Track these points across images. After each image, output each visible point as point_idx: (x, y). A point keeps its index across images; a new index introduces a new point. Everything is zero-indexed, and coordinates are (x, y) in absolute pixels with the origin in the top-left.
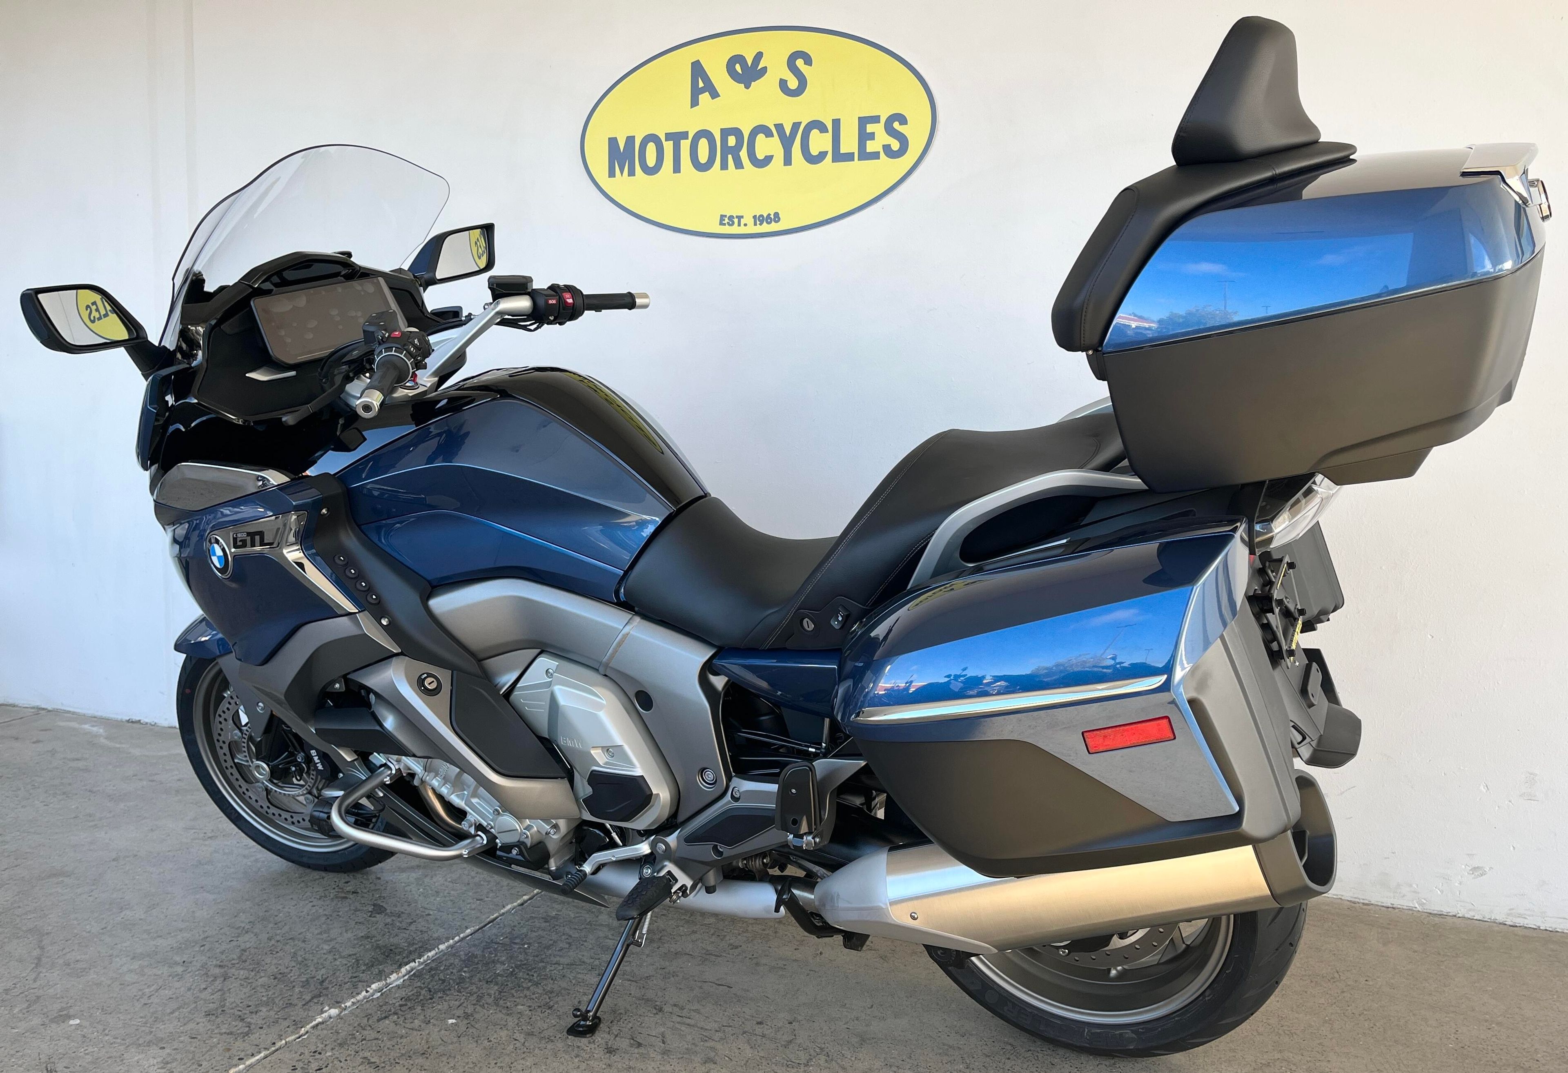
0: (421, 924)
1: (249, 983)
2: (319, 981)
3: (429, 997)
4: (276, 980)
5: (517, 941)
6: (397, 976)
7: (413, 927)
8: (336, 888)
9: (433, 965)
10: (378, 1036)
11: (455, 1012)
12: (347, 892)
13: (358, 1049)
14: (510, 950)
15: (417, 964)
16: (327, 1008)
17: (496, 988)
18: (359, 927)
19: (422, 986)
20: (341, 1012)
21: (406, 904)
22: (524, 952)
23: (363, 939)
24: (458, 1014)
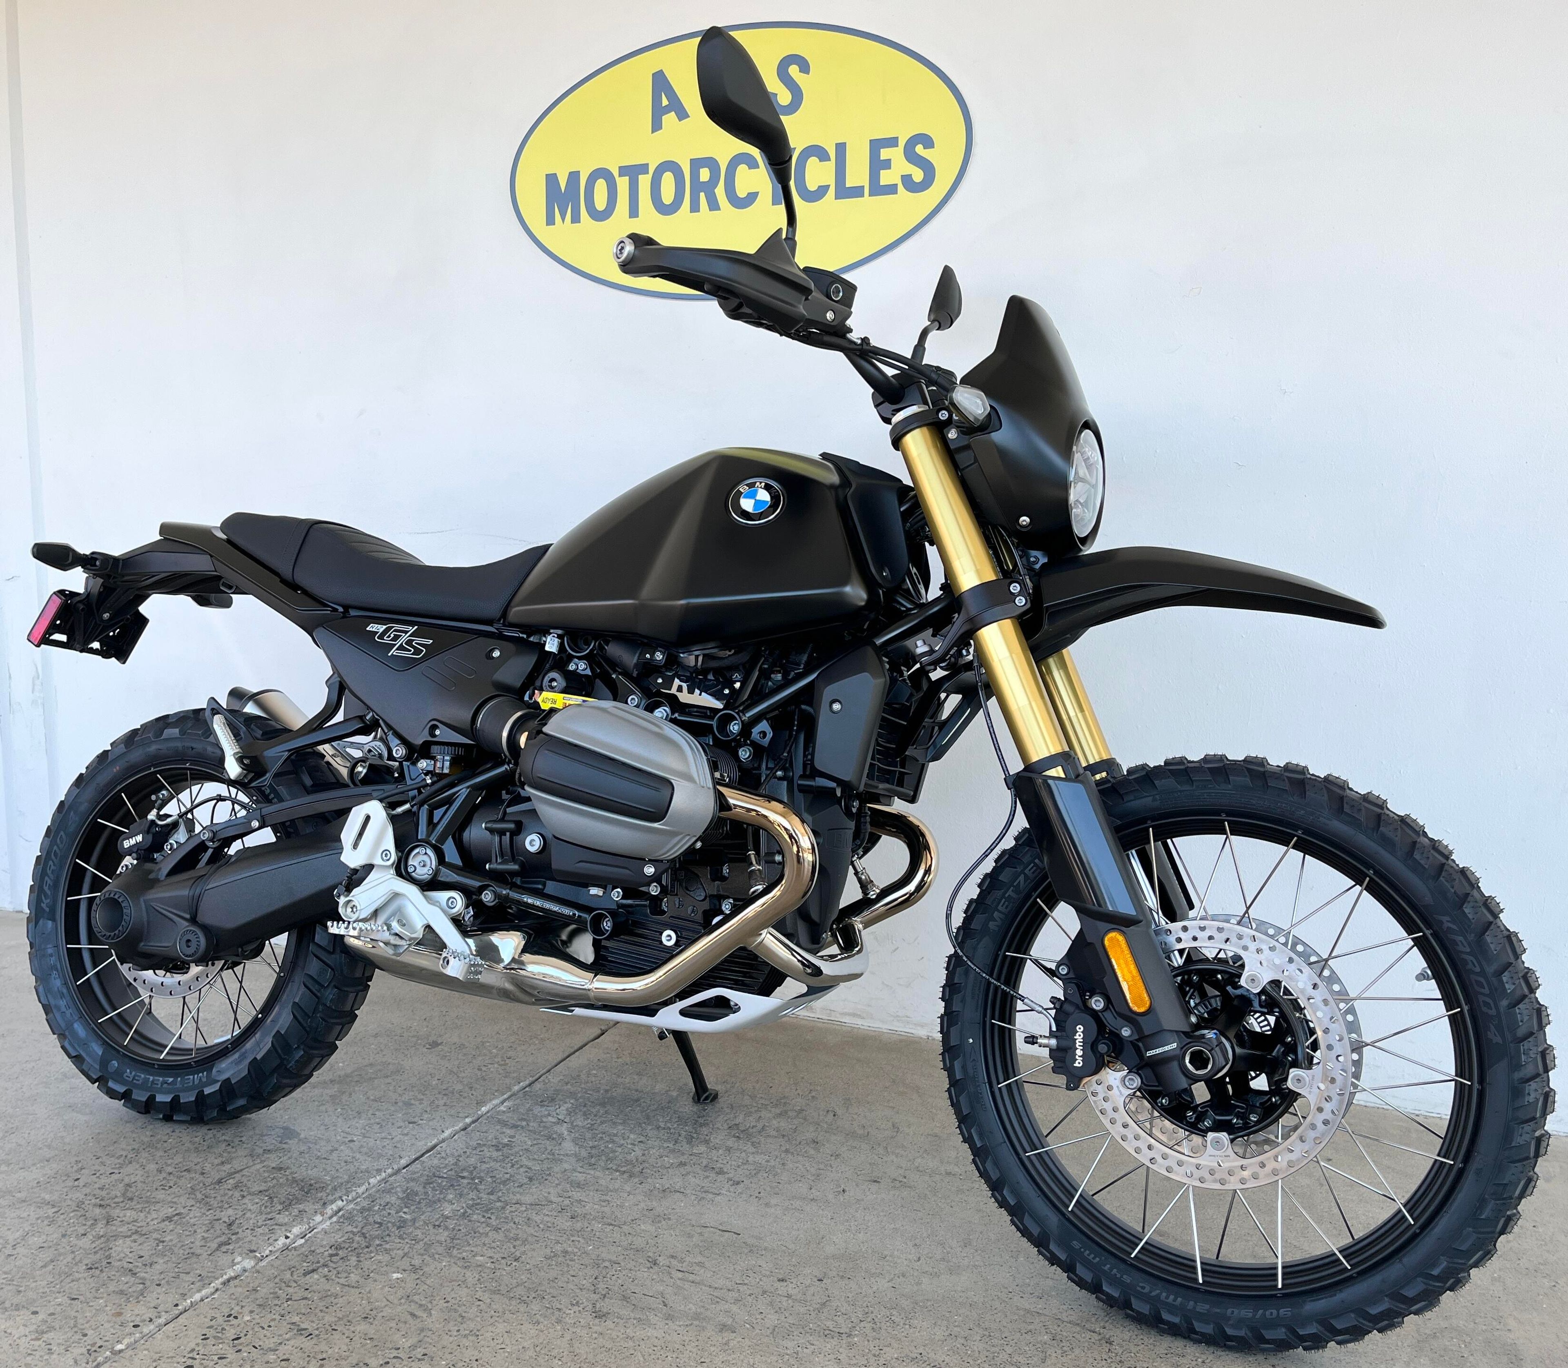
3: (364, 1244)
4: (172, 1223)
5: (465, 1174)
6: (322, 1219)
9: (365, 1204)
10: (307, 1294)
11: (398, 1263)
13: (283, 1312)
14: (457, 1186)
16: (239, 1259)
17: (446, 1233)
19: (355, 1230)
20: (257, 1264)
22: (476, 1188)
23: (274, 1171)
24: (403, 1267)
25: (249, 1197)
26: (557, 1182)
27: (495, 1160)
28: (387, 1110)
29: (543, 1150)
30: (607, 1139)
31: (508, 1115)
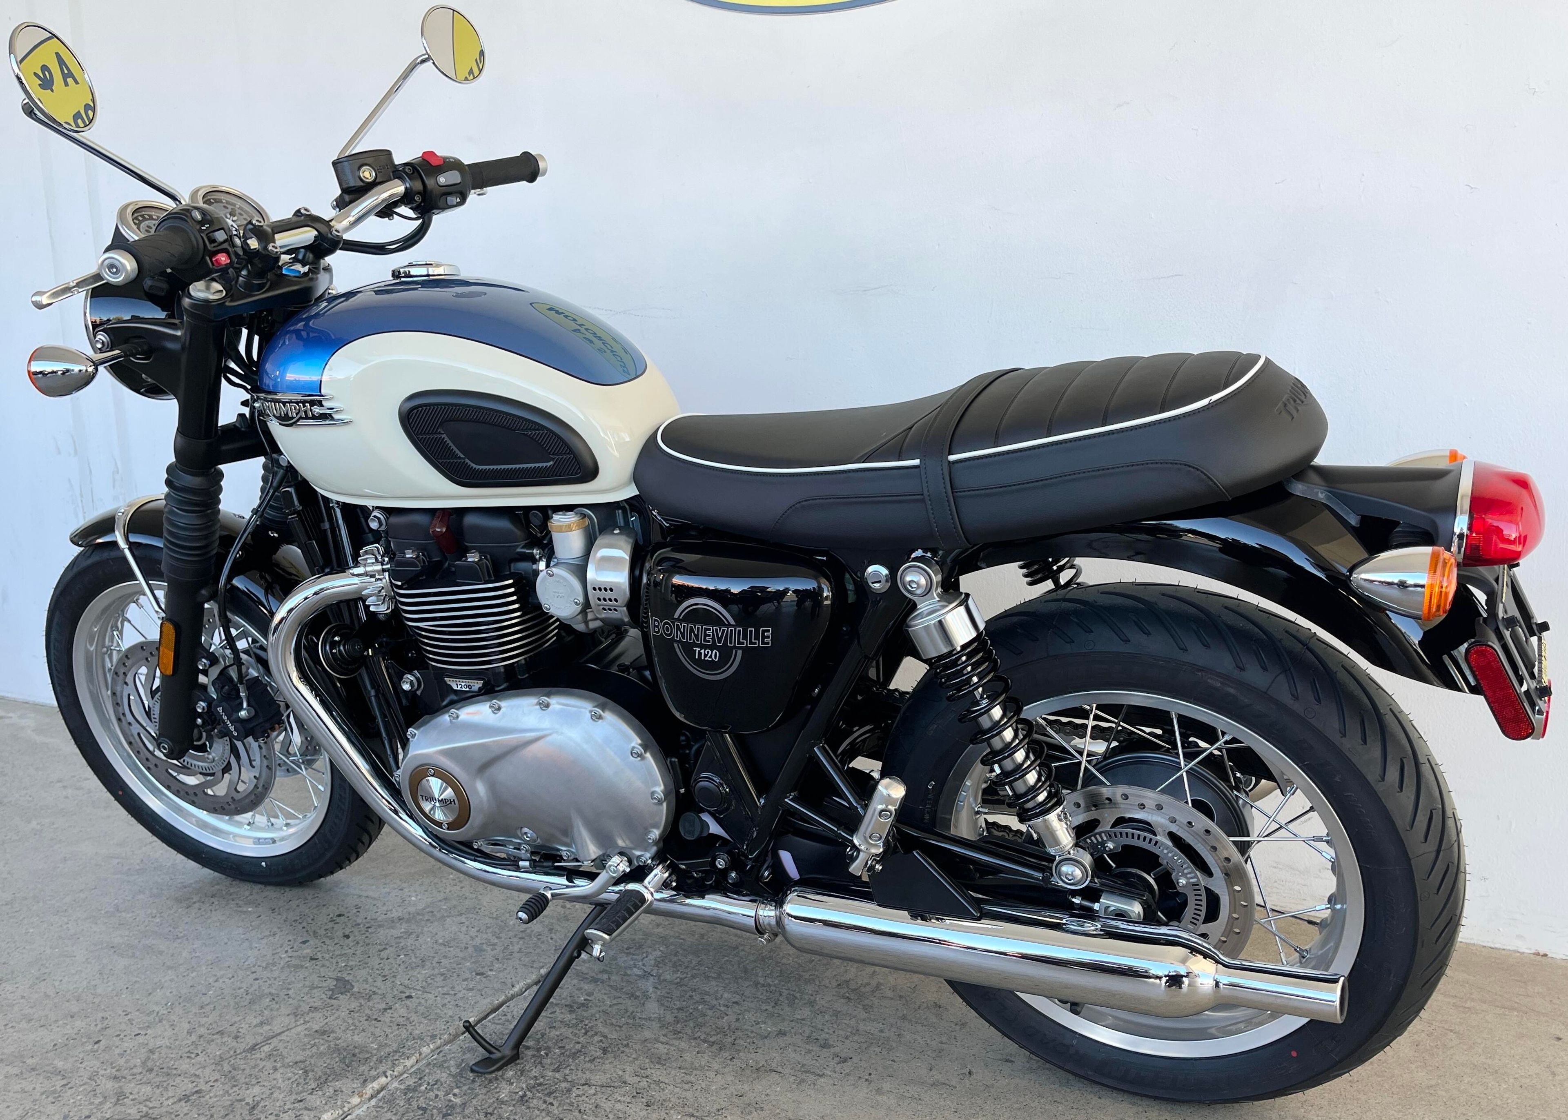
0: (400, 1010)
2: (248, 1107)
4: (188, 1104)
7: (387, 1018)
8: (290, 950)
9: (411, 1083)
12: (304, 957)
15: (389, 1078)
18: (314, 1014)
21: (380, 979)
25: (281, 1071)
26: (634, 1056)
27: (567, 1024)
28: (455, 955)
29: (622, 1010)
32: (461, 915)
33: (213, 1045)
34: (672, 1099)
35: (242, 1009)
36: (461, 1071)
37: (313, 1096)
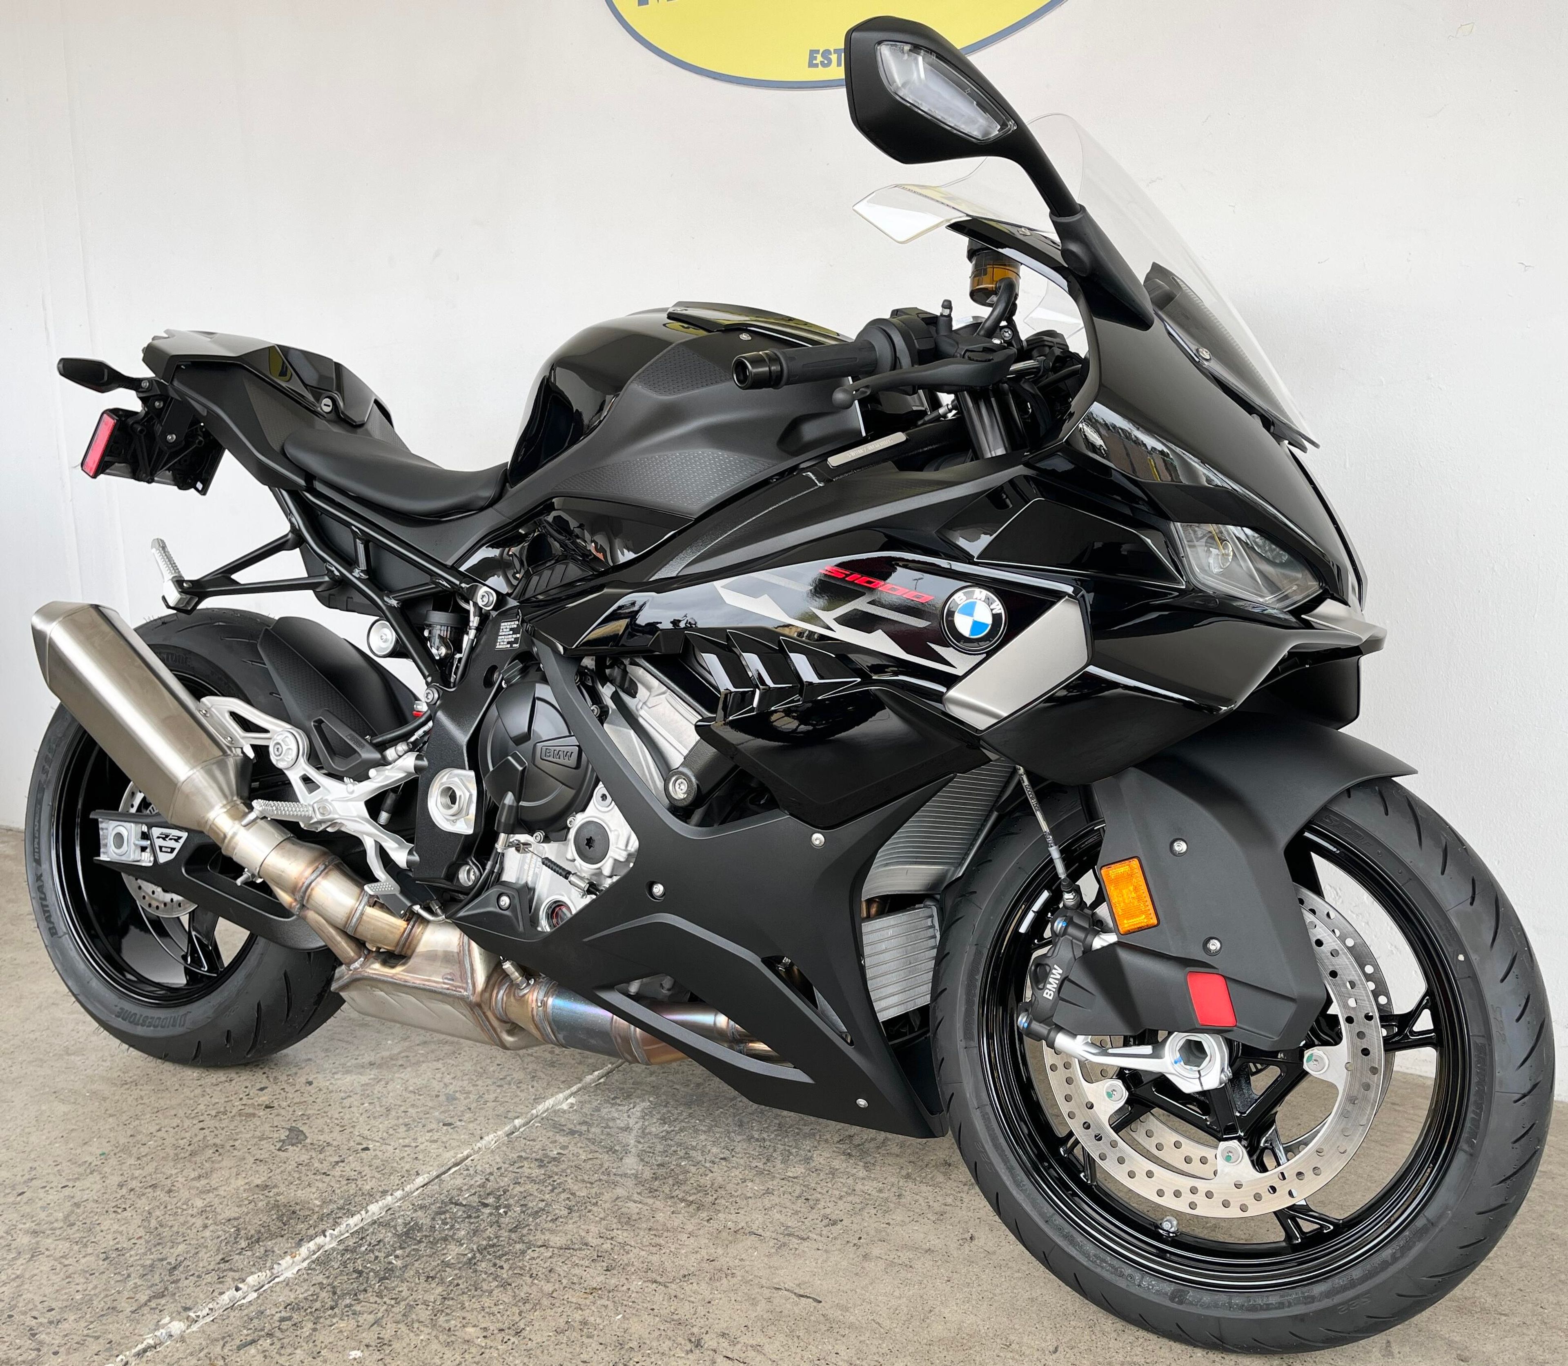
0: (353, 1164)
1: (65, 1266)
2: (169, 1267)
3: (330, 1303)
4: (106, 1263)
5: (491, 1200)
6: (291, 1261)
7: (337, 1171)
8: (245, 1098)
9: (350, 1243)
11: (364, 1335)
12: (259, 1105)
14: (475, 1218)
15: (328, 1239)
16: (168, 1319)
17: (440, 1289)
18: (257, 1168)
19: (325, 1282)
20: (189, 1327)
21: (338, 1128)
22: (497, 1222)
23: (257, 1190)
24: (366, 1342)
25: (211, 1228)
26: (602, 1215)
27: (533, 1181)
28: (424, 1105)
29: (596, 1168)
30: (681, 1153)
31: (566, 1116)
32: (438, 1060)
33: (144, 1198)
34: (635, 1263)
35: (182, 1161)
36: (408, 1230)
37: (242, 1257)
